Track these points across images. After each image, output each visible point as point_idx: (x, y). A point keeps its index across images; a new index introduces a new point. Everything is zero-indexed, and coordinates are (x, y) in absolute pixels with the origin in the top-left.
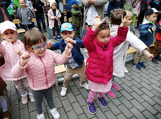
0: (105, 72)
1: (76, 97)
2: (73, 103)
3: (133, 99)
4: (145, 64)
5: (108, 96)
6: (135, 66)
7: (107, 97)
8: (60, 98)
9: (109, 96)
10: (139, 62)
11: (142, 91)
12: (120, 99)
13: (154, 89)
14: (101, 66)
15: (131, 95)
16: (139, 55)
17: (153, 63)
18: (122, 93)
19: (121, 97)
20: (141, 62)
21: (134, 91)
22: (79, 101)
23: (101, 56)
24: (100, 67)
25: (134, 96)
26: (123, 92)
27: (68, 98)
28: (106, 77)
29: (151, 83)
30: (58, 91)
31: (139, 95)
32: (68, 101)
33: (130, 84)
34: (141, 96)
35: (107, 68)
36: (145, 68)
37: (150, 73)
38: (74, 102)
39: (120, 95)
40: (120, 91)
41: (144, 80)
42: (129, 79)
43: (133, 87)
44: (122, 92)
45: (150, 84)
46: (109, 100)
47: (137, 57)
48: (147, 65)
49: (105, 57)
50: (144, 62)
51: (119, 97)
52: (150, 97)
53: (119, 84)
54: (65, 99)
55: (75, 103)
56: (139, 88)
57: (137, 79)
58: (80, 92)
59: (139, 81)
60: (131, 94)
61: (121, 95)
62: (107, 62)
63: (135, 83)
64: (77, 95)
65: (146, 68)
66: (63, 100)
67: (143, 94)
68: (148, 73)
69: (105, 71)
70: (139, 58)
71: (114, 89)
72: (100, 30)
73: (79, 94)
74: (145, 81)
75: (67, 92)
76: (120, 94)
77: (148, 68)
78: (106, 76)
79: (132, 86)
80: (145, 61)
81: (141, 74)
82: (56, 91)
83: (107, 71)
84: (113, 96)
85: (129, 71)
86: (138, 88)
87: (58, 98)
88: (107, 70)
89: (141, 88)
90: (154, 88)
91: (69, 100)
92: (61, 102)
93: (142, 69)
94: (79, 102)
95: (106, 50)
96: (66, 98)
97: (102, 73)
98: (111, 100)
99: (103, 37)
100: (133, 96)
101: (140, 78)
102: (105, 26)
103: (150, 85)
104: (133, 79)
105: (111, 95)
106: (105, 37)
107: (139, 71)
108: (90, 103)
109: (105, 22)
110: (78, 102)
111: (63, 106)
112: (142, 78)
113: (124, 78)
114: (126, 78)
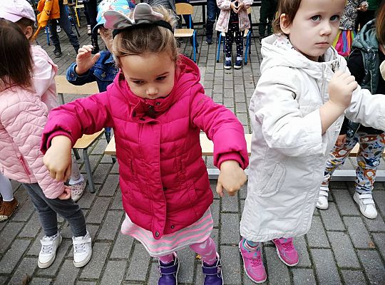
0: (155, 200)
5: (244, 266)
9: (245, 269)
18: (295, 278)
35: (155, 189)
39: (285, 282)
40: (294, 270)
44: (298, 273)
53: (311, 245)
76: (288, 279)
78: (158, 211)
79: (353, 269)
88: (156, 193)
97: (147, 200)
104: (377, 249)
105: (250, 267)
113: (344, 231)
114: (352, 234)
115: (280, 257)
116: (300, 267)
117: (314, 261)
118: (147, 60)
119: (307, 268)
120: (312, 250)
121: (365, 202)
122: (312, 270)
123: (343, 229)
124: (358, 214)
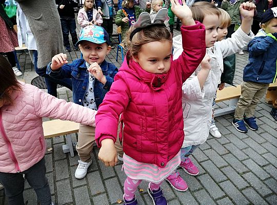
0: (159, 143)
1: (104, 183)
2: (95, 195)
3: (224, 197)
4: (258, 122)
5: (172, 185)
6: (236, 125)
7: (169, 188)
8: (71, 182)
9: (173, 187)
10: (245, 116)
11: (246, 181)
12: (196, 194)
13: (271, 177)
14: (149, 129)
15: (221, 188)
16: (246, 104)
17: (273, 120)
18: (202, 181)
19: (199, 190)
20: (249, 116)
21: (229, 179)
22: (109, 193)
23: (146, 107)
24: (146, 131)
25: (226, 192)
26: (205, 180)
27: (87, 185)
28: (161, 152)
29: (267, 163)
30: (72, 166)
31: (237, 188)
32: (87, 190)
33: (221, 162)
34: (243, 191)
35: (163, 134)
36: (257, 130)
37: (267, 141)
38: (99, 194)
39: (198, 186)
40: (198, 177)
41: (253, 155)
42: (222, 151)
43: (228, 170)
44: (202, 178)
45: (264, 166)
46: (173, 196)
47: (240, 107)
48: (262, 123)
49: (154, 109)
50: (255, 118)
51: (195, 191)
52: (261, 196)
53: (199, 161)
54: (81, 186)
55: (101, 196)
56: (241, 172)
57: (237, 152)
58: (116, 172)
59: (241, 156)
60: (221, 184)
61: (200, 186)
62: (161, 121)
63: (232, 160)
64: (109, 178)
65: (260, 131)
66: (77, 187)
67: (247, 187)
68: (262, 140)
69: (158, 140)
70: (244, 109)
71: (186, 171)
72: (147, 42)
73: (112, 177)
74: (255, 158)
75: (89, 170)
76: (198, 184)
77: (263, 131)
78: (162, 149)
79: (226, 166)
80: (258, 115)
81: (247, 141)
82: (69, 166)
83: (162, 140)
84: (183, 186)
85: (224, 134)
86: (239, 173)
87: (68, 181)
88: (162, 137)
89: (244, 173)
90: (273, 175)
91: (89, 189)
92: (73, 192)
93: (251, 131)
94: (109, 195)
95: (159, 91)
96: (84, 182)
97: (153, 144)
98: (176, 196)
99: (154, 61)
100: (225, 189)
101: (244, 150)
102: (160, 33)
103: (264, 168)
104: (230, 153)
105: (177, 183)
106: (159, 60)
107: (245, 136)
108: (127, 202)
109: (160, 22)
110: (107, 195)
111: (74, 201)
112: (249, 151)
113: (211, 148)
114: (215, 149)
115: (188, 173)
116: (201, 175)
117: (206, 168)
118: (163, 44)
119: (204, 174)
120: (201, 163)
121: (214, 129)
122: (207, 174)
123: (210, 147)
124: (212, 137)
